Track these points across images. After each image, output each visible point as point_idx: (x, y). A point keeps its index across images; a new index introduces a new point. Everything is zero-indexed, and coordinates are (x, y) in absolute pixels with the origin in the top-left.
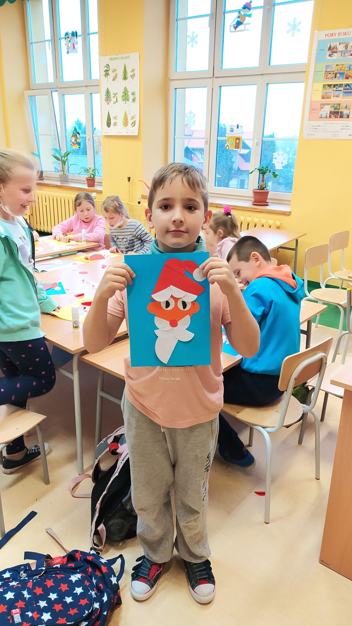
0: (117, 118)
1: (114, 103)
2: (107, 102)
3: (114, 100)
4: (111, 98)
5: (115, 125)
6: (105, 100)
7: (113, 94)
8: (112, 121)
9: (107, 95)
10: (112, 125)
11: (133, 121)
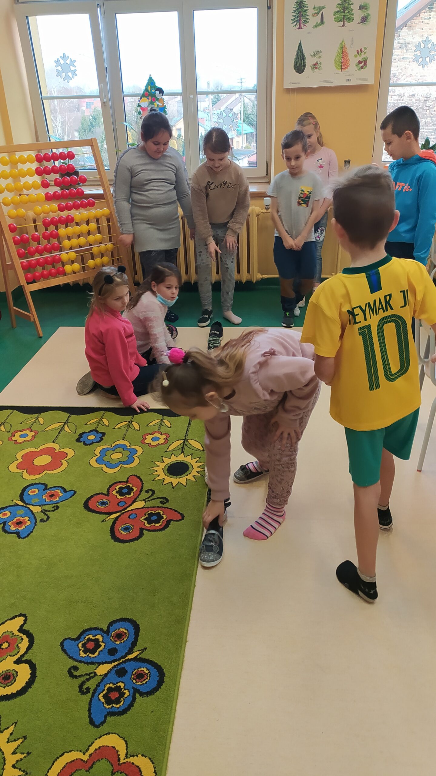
0: (321, 54)
1: (316, 26)
2: (298, 24)
3: (314, 20)
4: (308, 17)
5: (316, 68)
6: (293, 20)
7: (314, 8)
8: (309, 61)
9: (300, 10)
10: (308, 69)
11: (360, 58)
